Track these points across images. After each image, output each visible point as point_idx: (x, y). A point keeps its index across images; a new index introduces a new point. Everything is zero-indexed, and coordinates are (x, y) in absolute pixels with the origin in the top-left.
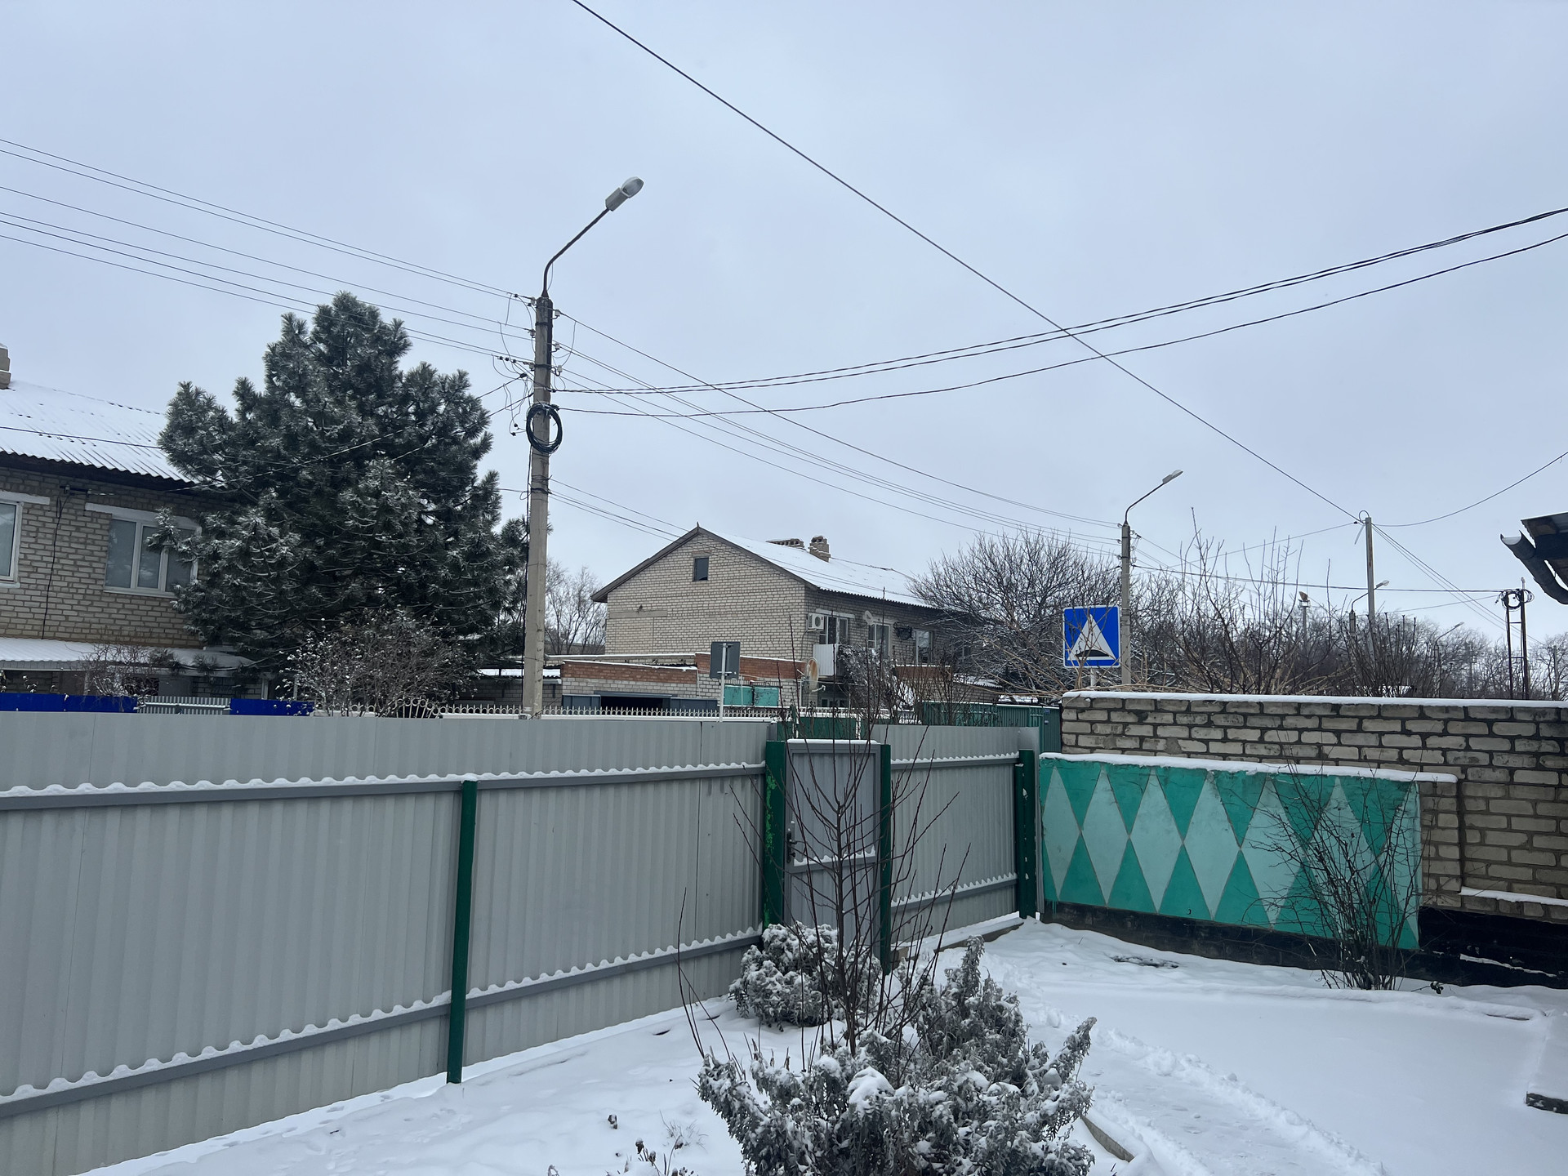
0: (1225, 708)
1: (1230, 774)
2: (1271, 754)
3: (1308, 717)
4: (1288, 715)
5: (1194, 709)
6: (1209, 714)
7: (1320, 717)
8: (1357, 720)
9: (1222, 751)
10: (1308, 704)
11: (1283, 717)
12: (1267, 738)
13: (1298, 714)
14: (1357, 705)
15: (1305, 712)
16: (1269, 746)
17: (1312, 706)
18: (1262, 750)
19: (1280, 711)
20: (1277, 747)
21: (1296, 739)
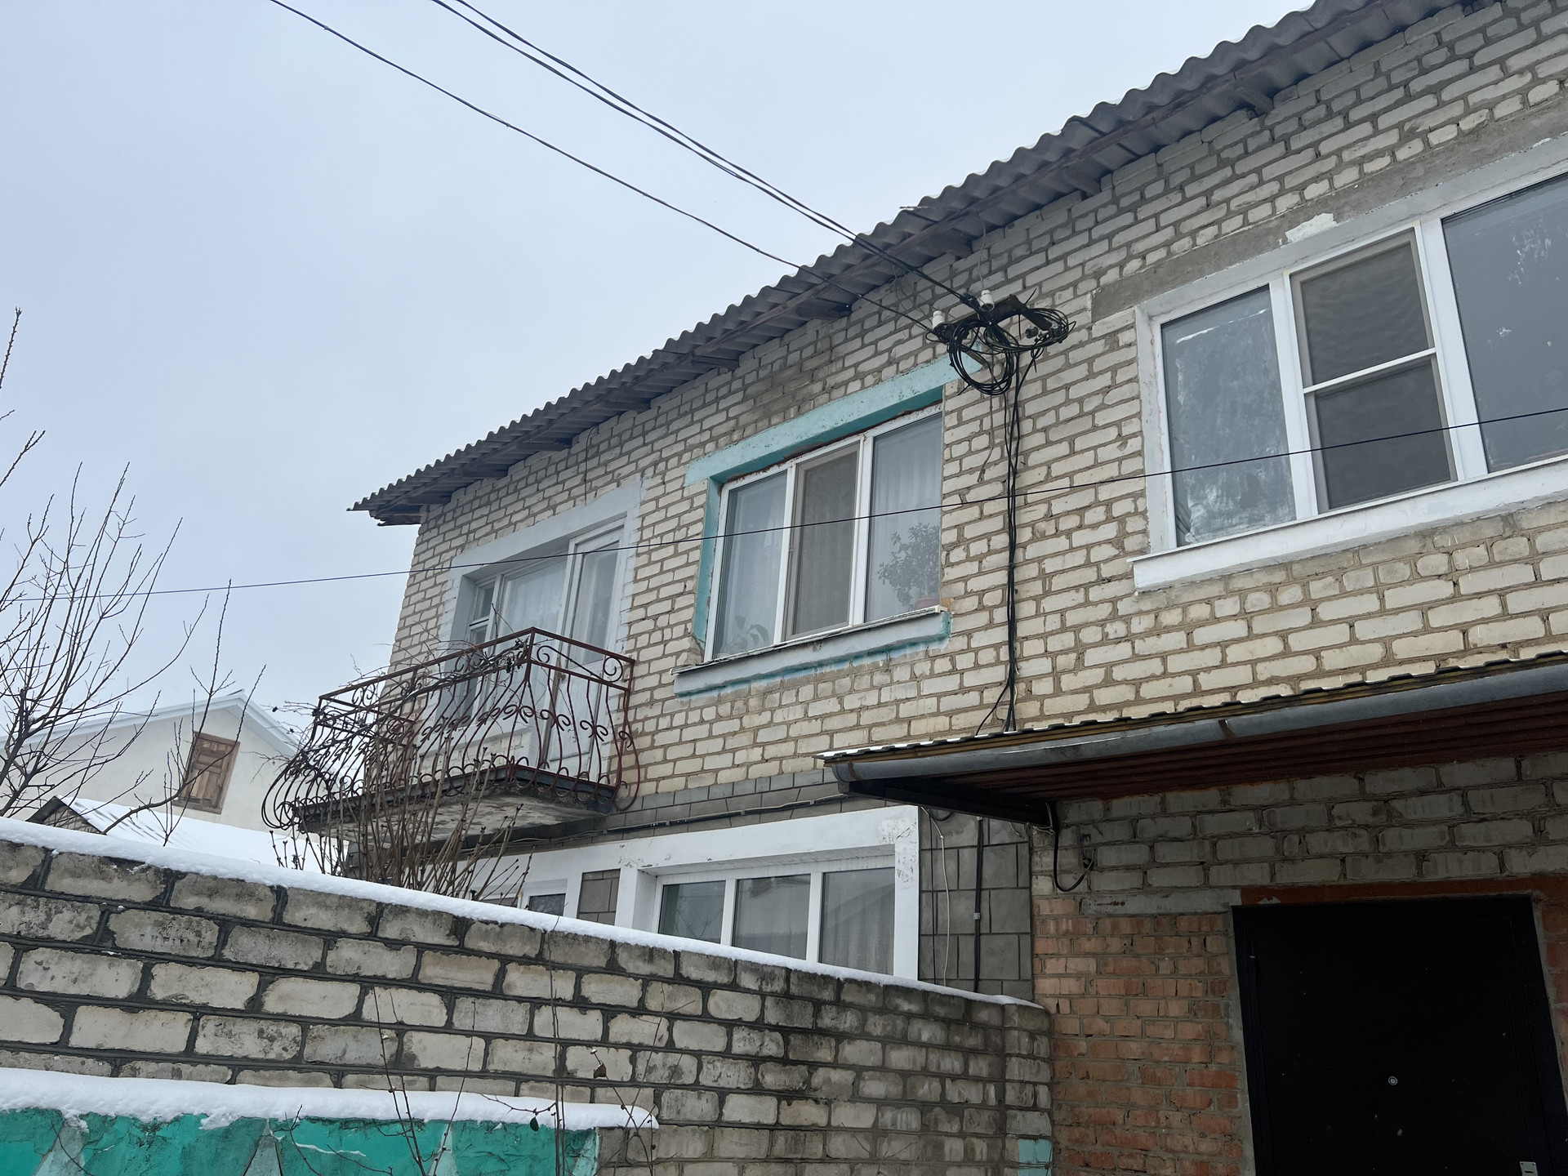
0: (169, 891)
1: (144, 1128)
2: (272, 1056)
3: (393, 945)
4: (344, 934)
5: (58, 882)
6: (109, 908)
7: (421, 948)
8: (495, 965)
9: (115, 1042)
10: (402, 910)
11: (330, 938)
12: (272, 1004)
13: (372, 936)
14: (503, 925)
15: (391, 930)
16: (271, 1028)
17: (411, 917)
18: (247, 1042)
19: (323, 920)
20: (294, 1030)
21: (348, 1008)
